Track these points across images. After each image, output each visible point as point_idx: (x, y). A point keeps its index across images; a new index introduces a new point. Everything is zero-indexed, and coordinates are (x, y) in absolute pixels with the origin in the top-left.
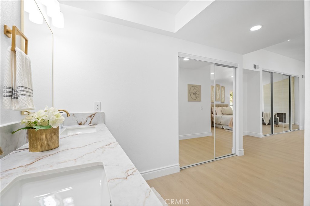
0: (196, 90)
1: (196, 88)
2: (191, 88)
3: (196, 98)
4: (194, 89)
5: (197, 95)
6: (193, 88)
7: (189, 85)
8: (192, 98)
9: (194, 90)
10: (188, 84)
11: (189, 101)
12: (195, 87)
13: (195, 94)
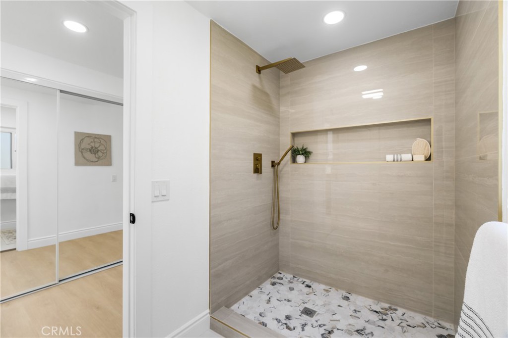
0: (99, 144)
1: (96, 140)
2: (82, 140)
3: (97, 160)
4: (92, 142)
5: (100, 154)
6: (87, 141)
7: (77, 134)
8: (87, 160)
9: (93, 144)
10: (75, 132)
11: (77, 163)
12: (96, 138)
13: (94, 151)
